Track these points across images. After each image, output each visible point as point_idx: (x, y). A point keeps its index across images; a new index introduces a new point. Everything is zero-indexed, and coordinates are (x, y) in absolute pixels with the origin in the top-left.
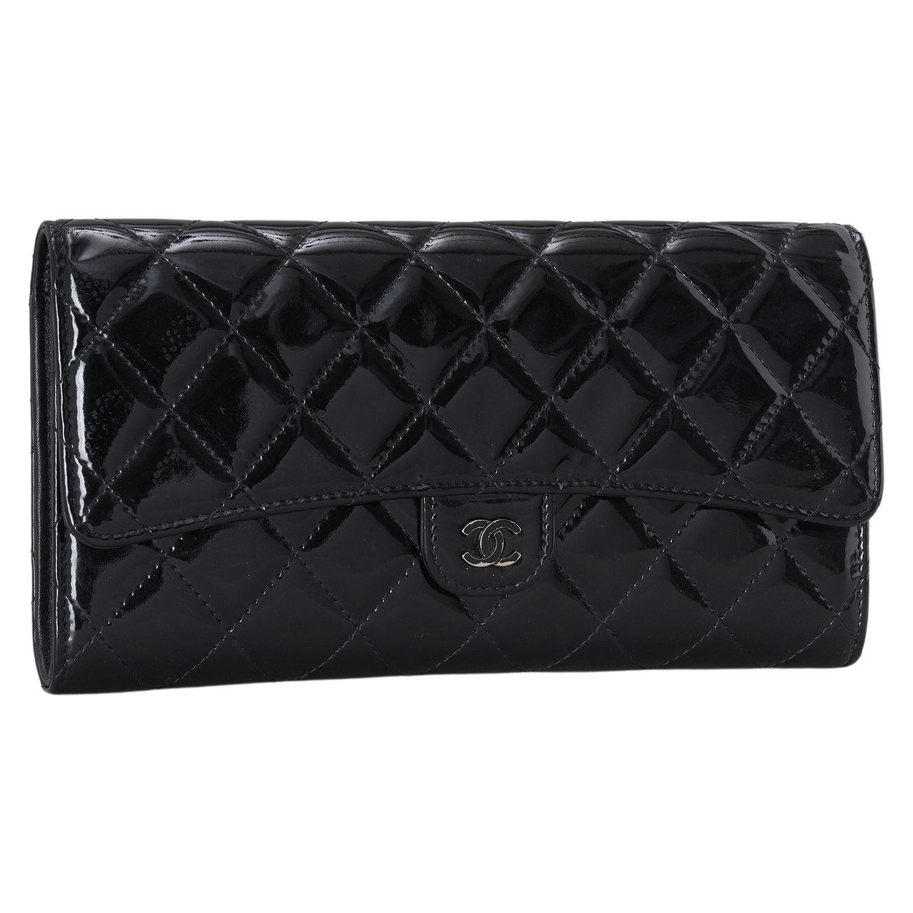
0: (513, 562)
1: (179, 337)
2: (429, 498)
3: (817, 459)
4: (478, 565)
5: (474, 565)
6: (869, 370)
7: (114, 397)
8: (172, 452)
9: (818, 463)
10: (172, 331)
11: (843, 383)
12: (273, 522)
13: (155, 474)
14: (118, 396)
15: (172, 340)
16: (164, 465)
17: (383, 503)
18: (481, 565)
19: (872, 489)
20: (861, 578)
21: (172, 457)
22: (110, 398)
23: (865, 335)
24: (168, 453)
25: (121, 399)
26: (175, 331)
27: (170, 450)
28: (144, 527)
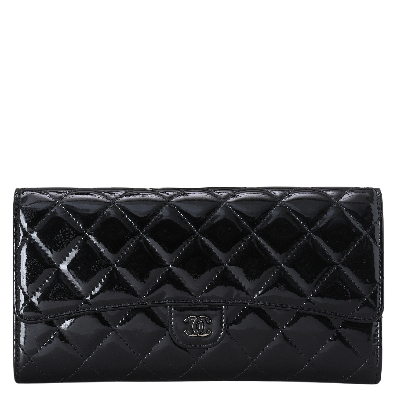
0: (207, 335)
1: (62, 237)
2: (170, 306)
3: (350, 293)
4: (191, 335)
5: (190, 335)
6: (379, 254)
7: (34, 262)
8: (57, 285)
9: (350, 295)
10: (60, 235)
11: (364, 260)
12: (104, 315)
13: (50, 294)
14: (36, 261)
15: (59, 238)
16: (54, 290)
17: (152, 308)
18: (193, 335)
19: (378, 307)
20: (378, 345)
21: (58, 287)
22: (32, 262)
23: (378, 238)
24: (56, 285)
25: (37, 263)
26: (61, 235)
27: (57, 284)
28: (45, 316)
